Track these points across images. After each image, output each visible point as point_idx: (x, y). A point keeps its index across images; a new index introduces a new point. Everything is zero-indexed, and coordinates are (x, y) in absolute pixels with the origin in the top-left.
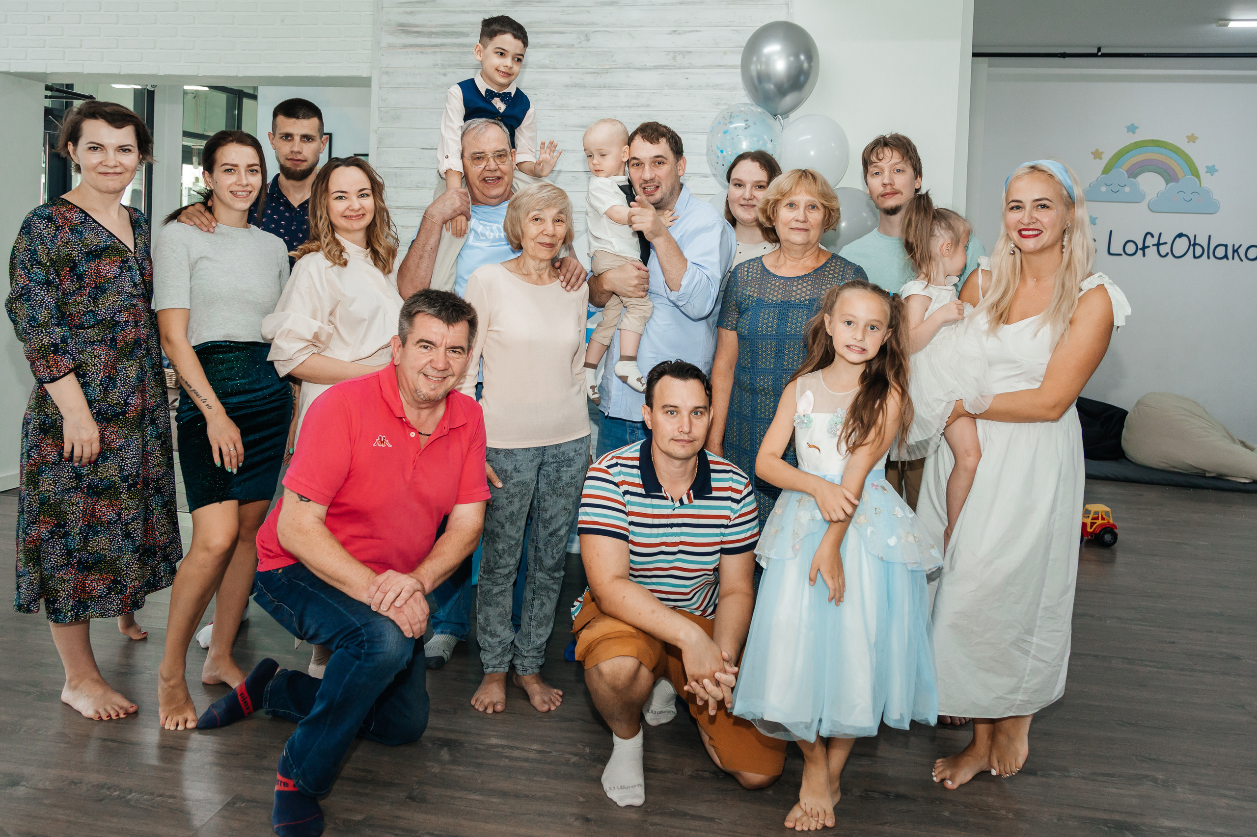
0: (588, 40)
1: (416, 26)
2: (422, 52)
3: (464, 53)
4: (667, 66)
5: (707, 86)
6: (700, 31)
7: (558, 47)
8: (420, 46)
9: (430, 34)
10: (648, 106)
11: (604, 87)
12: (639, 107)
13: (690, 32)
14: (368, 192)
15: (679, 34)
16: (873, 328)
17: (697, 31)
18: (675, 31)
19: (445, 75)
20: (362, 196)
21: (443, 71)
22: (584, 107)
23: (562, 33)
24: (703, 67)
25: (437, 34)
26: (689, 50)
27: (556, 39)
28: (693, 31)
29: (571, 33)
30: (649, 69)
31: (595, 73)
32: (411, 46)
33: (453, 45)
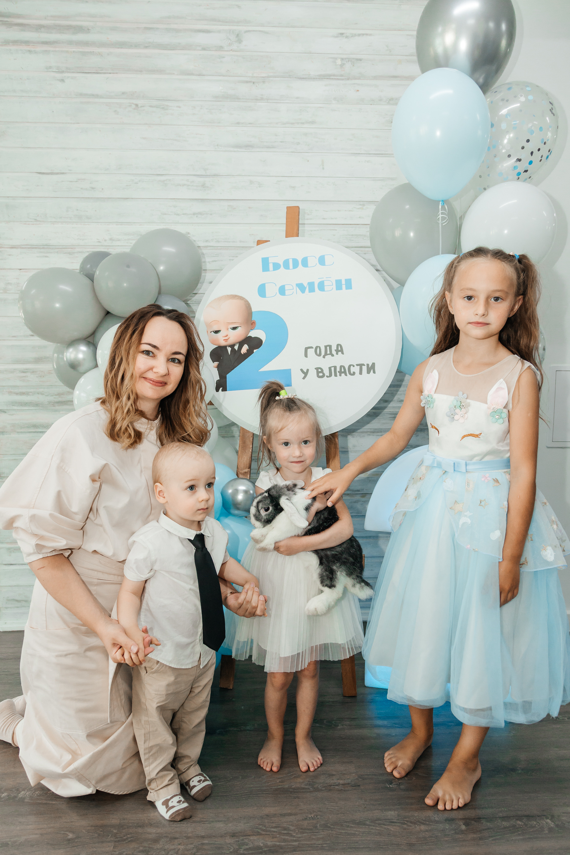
0: (240, 41)
1: (19, 16)
2: (30, 51)
3: (84, 54)
4: (334, 75)
5: (381, 100)
6: (370, 35)
7: (204, 49)
8: (27, 43)
9: (39, 28)
10: (313, 122)
11: (262, 99)
12: (303, 123)
13: (359, 35)
14: (181, 358)
15: (347, 37)
16: (497, 299)
17: (367, 34)
18: (342, 34)
19: (62, 80)
20: (173, 360)
21: (59, 76)
22: (238, 123)
23: (208, 31)
24: (375, 78)
25: (48, 28)
26: (358, 57)
27: (201, 39)
28: (363, 35)
29: (219, 32)
30: (314, 79)
31: (250, 82)
32: (15, 42)
33: (70, 43)
